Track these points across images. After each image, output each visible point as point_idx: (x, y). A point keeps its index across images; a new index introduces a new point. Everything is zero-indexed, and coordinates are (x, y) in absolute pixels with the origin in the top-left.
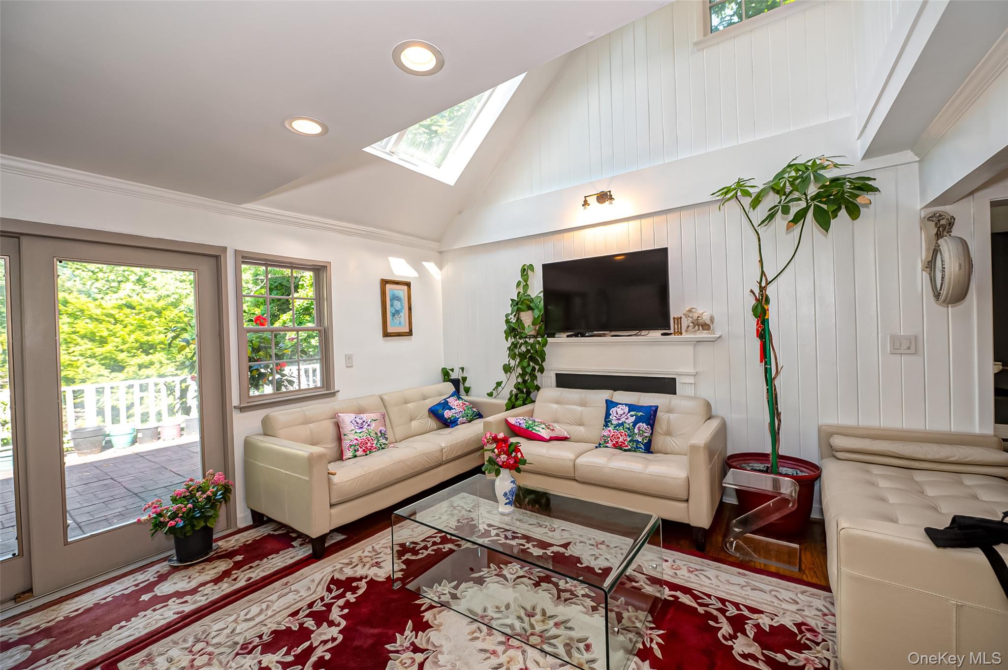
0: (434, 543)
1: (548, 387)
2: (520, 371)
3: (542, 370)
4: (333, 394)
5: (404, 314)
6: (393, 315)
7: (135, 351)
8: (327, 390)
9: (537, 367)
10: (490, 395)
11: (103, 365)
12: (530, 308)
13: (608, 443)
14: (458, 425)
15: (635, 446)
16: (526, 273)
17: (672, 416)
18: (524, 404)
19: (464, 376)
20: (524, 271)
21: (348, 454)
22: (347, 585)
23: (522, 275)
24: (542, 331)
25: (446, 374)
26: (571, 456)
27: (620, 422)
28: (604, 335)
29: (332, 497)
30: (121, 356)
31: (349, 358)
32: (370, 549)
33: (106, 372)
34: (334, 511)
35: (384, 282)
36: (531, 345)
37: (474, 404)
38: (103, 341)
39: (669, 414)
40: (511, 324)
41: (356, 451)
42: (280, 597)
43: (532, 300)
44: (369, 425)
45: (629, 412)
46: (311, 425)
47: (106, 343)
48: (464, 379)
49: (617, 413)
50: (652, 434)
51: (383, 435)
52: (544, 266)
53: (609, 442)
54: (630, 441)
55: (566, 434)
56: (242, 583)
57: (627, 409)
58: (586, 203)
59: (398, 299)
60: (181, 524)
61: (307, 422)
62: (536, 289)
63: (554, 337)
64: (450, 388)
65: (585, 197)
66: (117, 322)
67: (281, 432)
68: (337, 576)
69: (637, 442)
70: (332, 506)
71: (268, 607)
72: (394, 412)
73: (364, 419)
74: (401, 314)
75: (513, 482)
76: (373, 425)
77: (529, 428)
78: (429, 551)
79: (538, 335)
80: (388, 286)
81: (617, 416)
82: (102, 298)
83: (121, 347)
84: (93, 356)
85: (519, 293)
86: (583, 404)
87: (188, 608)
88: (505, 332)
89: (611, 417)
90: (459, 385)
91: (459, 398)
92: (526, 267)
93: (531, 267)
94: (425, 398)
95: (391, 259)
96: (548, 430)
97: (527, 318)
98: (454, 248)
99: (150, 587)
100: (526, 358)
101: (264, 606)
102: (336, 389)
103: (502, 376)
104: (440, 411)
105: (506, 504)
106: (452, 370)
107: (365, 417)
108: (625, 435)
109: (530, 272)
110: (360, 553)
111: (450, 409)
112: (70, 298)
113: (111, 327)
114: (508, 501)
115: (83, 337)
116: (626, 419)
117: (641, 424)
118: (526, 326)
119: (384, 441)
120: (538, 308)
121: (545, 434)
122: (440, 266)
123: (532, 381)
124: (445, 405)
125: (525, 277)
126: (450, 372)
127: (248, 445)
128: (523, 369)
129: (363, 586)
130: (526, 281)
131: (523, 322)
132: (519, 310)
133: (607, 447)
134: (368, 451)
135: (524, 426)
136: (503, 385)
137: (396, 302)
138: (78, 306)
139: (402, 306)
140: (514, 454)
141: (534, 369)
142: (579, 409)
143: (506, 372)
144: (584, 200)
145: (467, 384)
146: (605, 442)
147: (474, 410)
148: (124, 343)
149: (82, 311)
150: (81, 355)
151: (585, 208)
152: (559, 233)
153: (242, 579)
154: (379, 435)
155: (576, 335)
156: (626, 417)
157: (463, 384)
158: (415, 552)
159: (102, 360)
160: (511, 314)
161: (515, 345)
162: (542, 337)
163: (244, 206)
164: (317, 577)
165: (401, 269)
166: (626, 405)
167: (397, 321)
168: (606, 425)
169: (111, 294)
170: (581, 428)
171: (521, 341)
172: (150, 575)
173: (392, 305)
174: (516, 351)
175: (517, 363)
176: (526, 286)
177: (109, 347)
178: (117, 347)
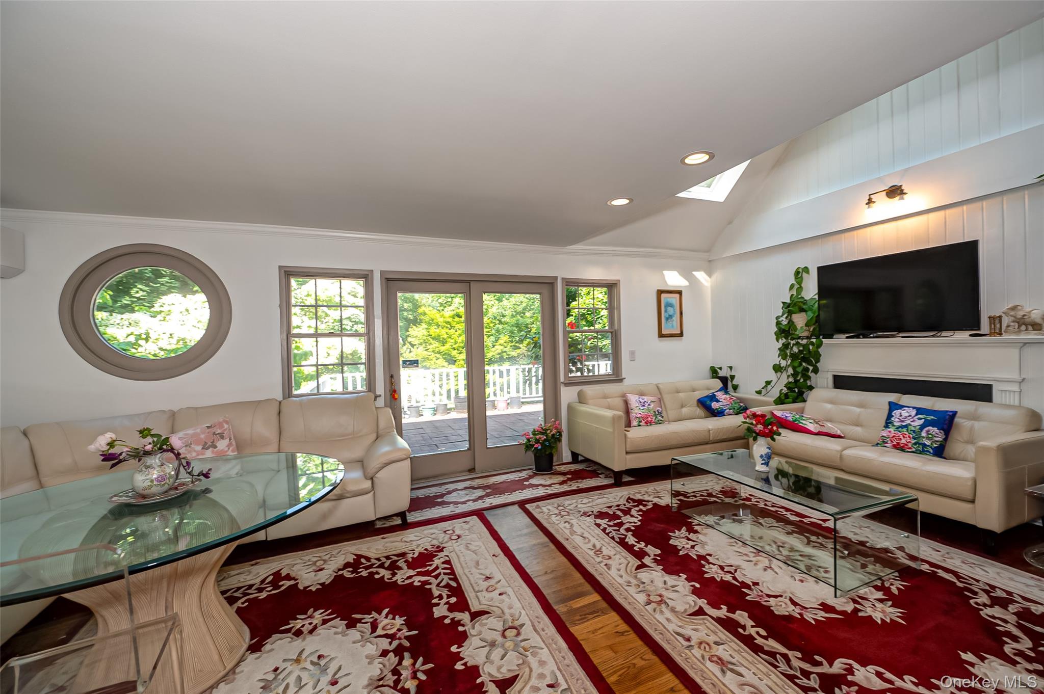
0: (702, 495)
1: (824, 388)
2: (790, 371)
3: (816, 371)
4: (621, 380)
5: (676, 318)
6: (667, 319)
7: (461, 349)
8: (616, 377)
9: (811, 368)
10: (759, 392)
11: (444, 358)
12: (802, 310)
13: (886, 443)
14: (724, 415)
15: (921, 449)
16: (800, 275)
17: (977, 425)
18: (794, 402)
19: (733, 374)
20: (798, 274)
21: (635, 423)
22: (640, 502)
23: (796, 278)
24: (817, 332)
25: (714, 372)
26: (838, 448)
27: (904, 424)
28: (893, 336)
29: (628, 446)
30: (454, 353)
31: (632, 353)
32: (653, 488)
33: (446, 364)
34: (629, 456)
35: (660, 292)
36: (804, 346)
37: (741, 400)
38: (444, 343)
39: (973, 422)
40: (781, 326)
41: (641, 422)
42: (598, 499)
43: (805, 302)
44: (649, 405)
45: (917, 414)
46: (608, 400)
47: (446, 342)
48: (733, 377)
49: (901, 416)
50: (946, 440)
51: (660, 414)
52: (819, 268)
53: (889, 442)
54: (915, 444)
55: (839, 433)
56: (574, 488)
57: (914, 412)
58: (870, 201)
59: (671, 305)
60: (540, 447)
61: (605, 397)
62: (811, 290)
63: (832, 338)
64: (718, 384)
65: (870, 195)
66: (452, 327)
67: (590, 401)
68: (631, 497)
69: (924, 445)
70: (627, 453)
71: (592, 501)
72: (667, 398)
73: (646, 400)
74: (674, 318)
75: (769, 448)
76: (652, 405)
77: (796, 420)
78: (697, 499)
79: (812, 336)
80: (663, 295)
81: (900, 418)
82: (443, 310)
83: (454, 346)
84: (439, 353)
85: (792, 295)
86: (861, 405)
87: (550, 492)
88: (775, 333)
89: (892, 419)
90: (726, 382)
91: (726, 393)
92: (800, 270)
93: (806, 270)
94: (694, 390)
95: (665, 272)
96: (816, 425)
97: (800, 320)
98: (724, 256)
99: (527, 479)
100: (798, 359)
101: (590, 500)
102: (623, 377)
103: (772, 376)
104: (708, 402)
105: (762, 464)
106: (720, 368)
107: (646, 398)
108: (909, 437)
109: (804, 275)
110: (646, 489)
111: (718, 401)
112: (427, 310)
113: (448, 330)
114: (764, 462)
115: (434, 339)
116: (912, 421)
117: (930, 428)
118: (799, 327)
119: (660, 418)
120: (811, 310)
121: (811, 427)
122: (710, 274)
123: (805, 381)
124: (713, 398)
125: (798, 280)
126: (718, 370)
127: (570, 408)
128: (794, 368)
129: (650, 506)
130: (800, 283)
131: (795, 323)
132: (790, 313)
133: (886, 447)
134: (648, 423)
135: (790, 419)
136: (772, 384)
137: (669, 309)
138: (431, 316)
139: (674, 311)
140: (770, 427)
141: (807, 370)
142: (858, 410)
143: (776, 372)
144: (868, 198)
145: (735, 382)
146: (883, 442)
147: (742, 404)
148: (456, 343)
149: (433, 320)
150: (433, 351)
151: (869, 207)
152: (841, 233)
153: (574, 486)
154: (657, 413)
155: (858, 337)
156: (912, 420)
157: (732, 381)
158: (685, 496)
159: (444, 355)
160: (782, 316)
161: (786, 346)
162: (818, 338)
163: (568, 247)
164: (620, 494)
165: (674, 279)
166: (914, 408)
167: (669, 324)
168: (886, 426)
169: (447, 307)
170: (859, 429)
171: (793, 342)
172: (524, 474)
173: (666, 311)
174: (788, 352)
175: (789, 363)
176: (800, 289)
177: (447, 346)
178: (452, 346)
